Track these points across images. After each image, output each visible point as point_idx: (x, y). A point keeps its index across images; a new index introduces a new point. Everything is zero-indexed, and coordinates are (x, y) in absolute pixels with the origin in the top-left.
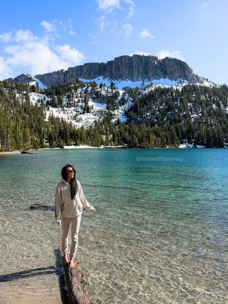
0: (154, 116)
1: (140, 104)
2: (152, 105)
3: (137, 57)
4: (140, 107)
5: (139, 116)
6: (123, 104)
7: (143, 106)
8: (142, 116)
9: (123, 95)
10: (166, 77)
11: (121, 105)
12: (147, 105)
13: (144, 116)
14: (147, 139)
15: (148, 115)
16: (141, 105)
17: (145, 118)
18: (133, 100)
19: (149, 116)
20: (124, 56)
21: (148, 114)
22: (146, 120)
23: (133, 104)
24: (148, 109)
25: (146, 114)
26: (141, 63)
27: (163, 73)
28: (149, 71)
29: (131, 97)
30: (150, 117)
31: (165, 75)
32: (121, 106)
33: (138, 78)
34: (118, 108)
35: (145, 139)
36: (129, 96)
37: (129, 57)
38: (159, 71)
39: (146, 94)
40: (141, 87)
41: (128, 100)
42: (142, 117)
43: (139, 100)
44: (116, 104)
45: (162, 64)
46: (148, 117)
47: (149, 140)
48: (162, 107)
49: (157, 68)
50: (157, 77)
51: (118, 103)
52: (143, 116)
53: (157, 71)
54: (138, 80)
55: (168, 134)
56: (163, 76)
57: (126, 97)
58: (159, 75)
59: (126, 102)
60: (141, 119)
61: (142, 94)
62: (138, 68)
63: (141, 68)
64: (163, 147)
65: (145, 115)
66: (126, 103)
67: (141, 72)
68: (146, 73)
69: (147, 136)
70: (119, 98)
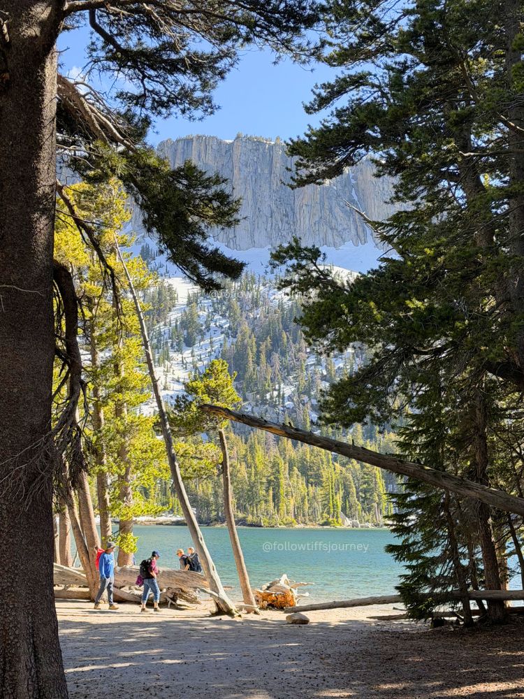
0: (310, 397)
1: (258, 346)
2: (304, 355)
3: (250, 147)
4: (257, 363)
5: (250, 395)
6: (189, 343)
7: (269, 356)
8: (263, 396)
9: (189, 303)
10: (365, 235)
11: (178, 344)
12: (283, 354)
13: (272, 398)
14: (271, 492)
15: (286, 395)
16: (259, 352)
17: (275, 406)
18: (230, 328)
19: (290, 398)
20: (199, 137)
21: (288, 390)
22: (278, 414)
23: (228, 345)
24: (288, 370)
25: (279, 390)
26: (266, 171)
27: (355, 221)
28: (297, 210)
29: (223, 316)
30: (293, 401)
31: (360, 229)
32: (179, 350)
33: (252, 236)
34: (168, 359)
35: (264, 492)
36: (215, 311)
37: (220, 143)
38: (337, 210)
39: (281, 306)
40: (266, 272)
41: (208, 328)
42: (264, 402)
43: (253, 330)
44: (159, 341)
45: (353, 182)
46: (283, 403)
47: (276, 497)
48: (341, 365)
49: (329, 198)
50: (330, 238)
51: (166, 336)
52: (268, 396)
53: (331, 210)
54: (253, 244)
55: (350, 476)
56: (353, 232)
57: (203, 314)
58: (340, 228)
59: (202, 333)
60: (256, 409)
61: (265, 303)
62: (254, 193)
63: (266, 193)
64: (326, 523)
65: (276, 393)
66: (202, 339)
67: (266, 211)
68: (287, 216)
69: (269, 482)
70: (174, 316)
